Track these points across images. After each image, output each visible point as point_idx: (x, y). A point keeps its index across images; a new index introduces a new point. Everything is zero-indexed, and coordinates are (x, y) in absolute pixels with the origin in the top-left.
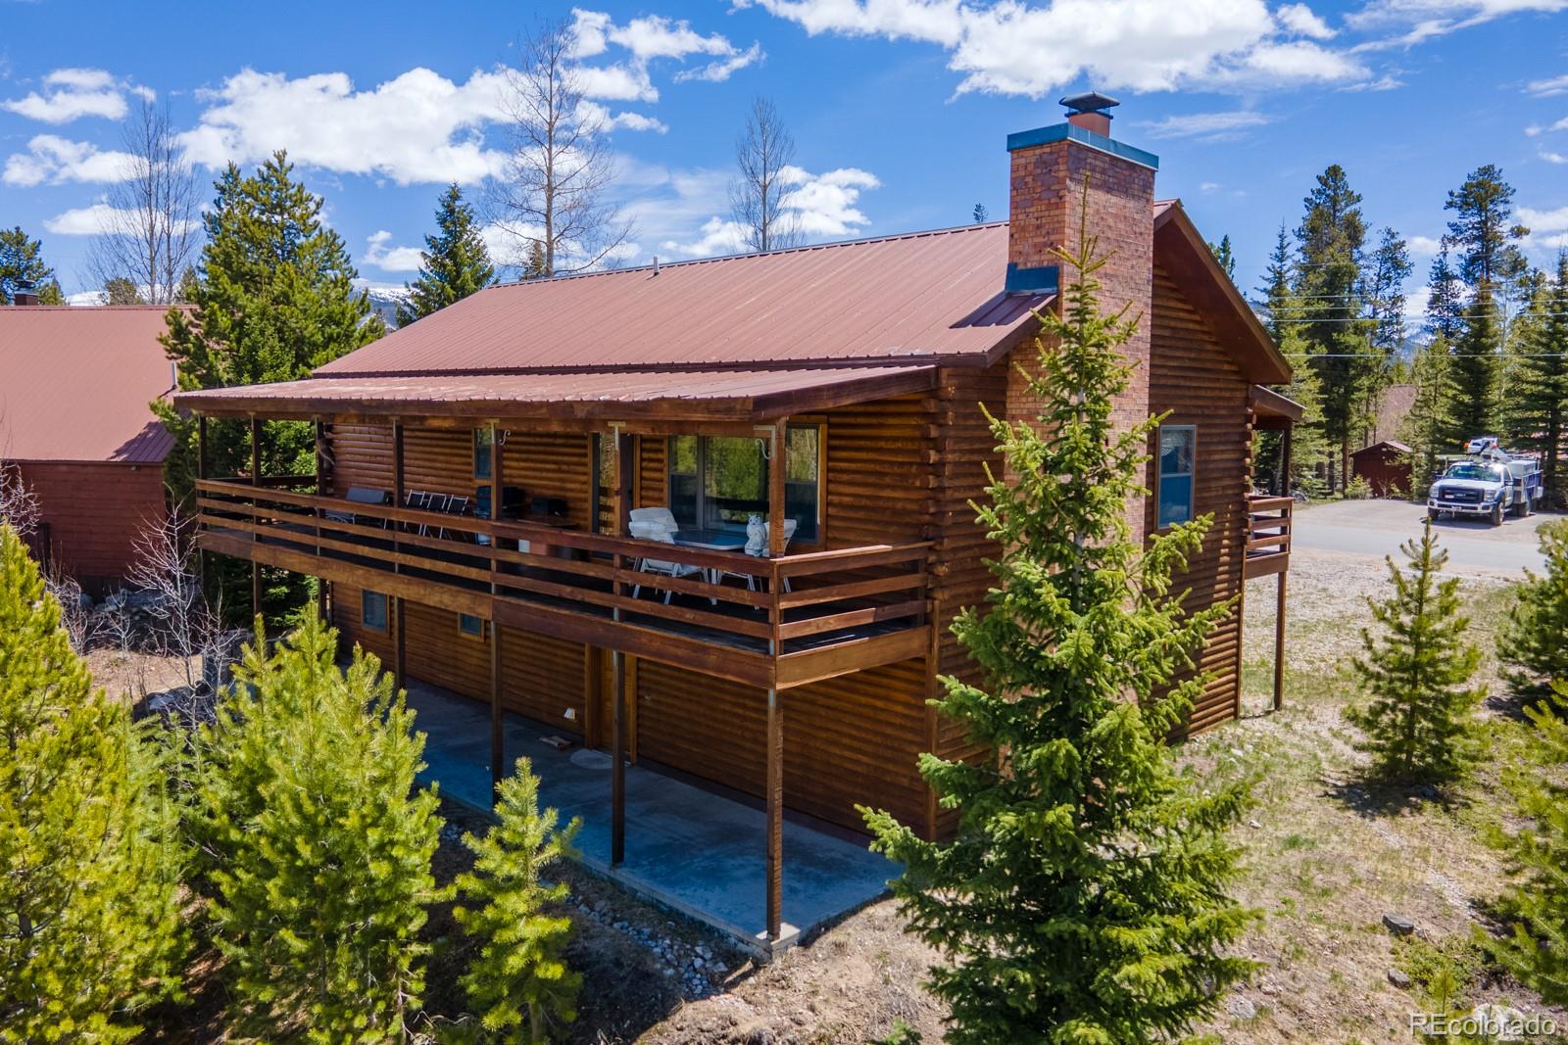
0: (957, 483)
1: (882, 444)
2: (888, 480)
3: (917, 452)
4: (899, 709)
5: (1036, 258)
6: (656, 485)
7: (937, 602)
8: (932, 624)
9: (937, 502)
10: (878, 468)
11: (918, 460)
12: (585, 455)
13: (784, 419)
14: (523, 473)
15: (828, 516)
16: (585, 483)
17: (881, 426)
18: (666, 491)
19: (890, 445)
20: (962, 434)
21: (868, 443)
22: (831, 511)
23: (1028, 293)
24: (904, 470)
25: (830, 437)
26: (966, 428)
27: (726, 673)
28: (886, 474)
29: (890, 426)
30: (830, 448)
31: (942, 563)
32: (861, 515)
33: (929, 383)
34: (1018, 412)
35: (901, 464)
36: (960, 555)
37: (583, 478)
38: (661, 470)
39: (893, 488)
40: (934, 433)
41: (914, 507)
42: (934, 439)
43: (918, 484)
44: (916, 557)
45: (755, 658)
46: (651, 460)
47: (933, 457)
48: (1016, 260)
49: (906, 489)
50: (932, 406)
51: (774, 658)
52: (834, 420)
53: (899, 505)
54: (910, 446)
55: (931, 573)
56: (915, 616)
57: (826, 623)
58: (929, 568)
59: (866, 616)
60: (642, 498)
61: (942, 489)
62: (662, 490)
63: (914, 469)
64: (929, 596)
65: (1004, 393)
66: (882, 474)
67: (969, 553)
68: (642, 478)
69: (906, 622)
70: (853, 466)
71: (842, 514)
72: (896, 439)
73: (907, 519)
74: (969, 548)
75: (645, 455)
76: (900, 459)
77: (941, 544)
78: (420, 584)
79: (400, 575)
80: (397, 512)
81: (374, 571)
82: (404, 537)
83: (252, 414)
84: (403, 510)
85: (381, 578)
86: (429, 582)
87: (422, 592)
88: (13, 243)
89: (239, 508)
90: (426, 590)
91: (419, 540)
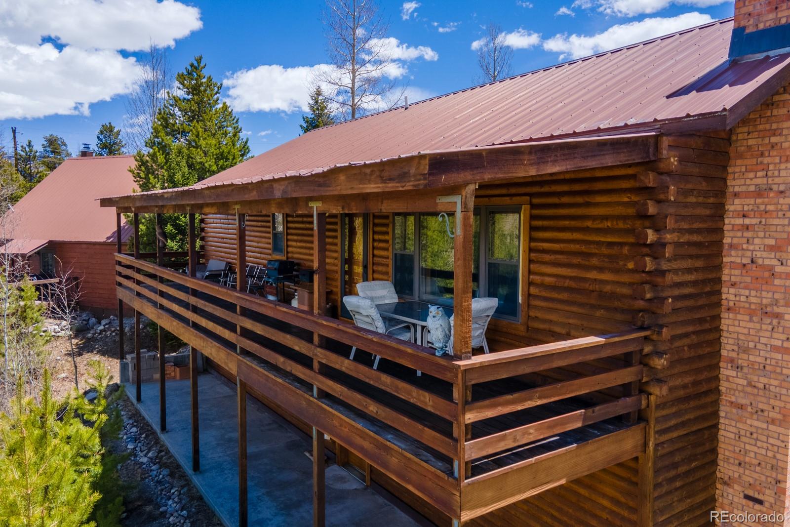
0: (675, 265)
1: (589, 224)
2: (594, 261)
3: (628, 232)
4: (606, 503)
5: (772, 16)
6: (384, 261)
7: (652, 398)
8: (647, 421)
9: (654, 286)
10: (583, 248)
11: (631, 240)
12: (336, 237)
13: (472, 188)
14: (299, 250)
15: (529, 295)
16: (336, 259)
17: (588, 205)
18: (391, 266)
19: (598, 225)
20: (684, 212)
21: (573, 223)
22: (534, 290)
23: (760, 56)
24: (614, 251)
25: (533, 217)
26: (686, 205)
27: (409, 482)
28: (594, 255)
29: (597, 205)
30: (532, 229)
31: (660, 354)
32: (564, 296)
33: (648, 152)
34: (743, 189)
35: (610, 244)
36: (677, 344)
37: (335, 255)
38: (387, 249)
39: (601, 269)
40: (652, 209)
41: (626, 291)
42: (652, 216)
43: (631, 265)
44: (630, 349)
45: (438, 477)
46: (380, 241)
47: (651, 236)
48: (743, 23)
49: (617, 271)
50: (650, 180)
51: (458, 481)
52: (536, 201)
53: (608, 288)
54: (621, 225)
55: (646, 365)
56: (628, 414)
57: (525, 433)
58: (644, 359)
59: (574, 420)
60: (374, 272)
61: (663, 273)
62: (388, 265)
63: (626, 250)
64: (642, 389)
65: (725, 168)
66: (590, 255)
67: (686, 341)
68: (374, 256)
69: (619, 422)
70: (556, 246)
71: (544, 294)
72: (606, 218)
73: (617, 304)
74: (686, 335)
75: (376, 237)
76: (610, 239)
77: (659, 333)
78: (201, 337)
79: (192, 329)
80: (190, 281)
81: (182, 324)
82: (193, 300)
83: (133, 209)
84: (191, 280)
85: (183, 329)
86: (205, 337)
87: (202, 344)
88: (108, 131)
89: (129, 272)
90: (203, 342)
91: (200, 303)
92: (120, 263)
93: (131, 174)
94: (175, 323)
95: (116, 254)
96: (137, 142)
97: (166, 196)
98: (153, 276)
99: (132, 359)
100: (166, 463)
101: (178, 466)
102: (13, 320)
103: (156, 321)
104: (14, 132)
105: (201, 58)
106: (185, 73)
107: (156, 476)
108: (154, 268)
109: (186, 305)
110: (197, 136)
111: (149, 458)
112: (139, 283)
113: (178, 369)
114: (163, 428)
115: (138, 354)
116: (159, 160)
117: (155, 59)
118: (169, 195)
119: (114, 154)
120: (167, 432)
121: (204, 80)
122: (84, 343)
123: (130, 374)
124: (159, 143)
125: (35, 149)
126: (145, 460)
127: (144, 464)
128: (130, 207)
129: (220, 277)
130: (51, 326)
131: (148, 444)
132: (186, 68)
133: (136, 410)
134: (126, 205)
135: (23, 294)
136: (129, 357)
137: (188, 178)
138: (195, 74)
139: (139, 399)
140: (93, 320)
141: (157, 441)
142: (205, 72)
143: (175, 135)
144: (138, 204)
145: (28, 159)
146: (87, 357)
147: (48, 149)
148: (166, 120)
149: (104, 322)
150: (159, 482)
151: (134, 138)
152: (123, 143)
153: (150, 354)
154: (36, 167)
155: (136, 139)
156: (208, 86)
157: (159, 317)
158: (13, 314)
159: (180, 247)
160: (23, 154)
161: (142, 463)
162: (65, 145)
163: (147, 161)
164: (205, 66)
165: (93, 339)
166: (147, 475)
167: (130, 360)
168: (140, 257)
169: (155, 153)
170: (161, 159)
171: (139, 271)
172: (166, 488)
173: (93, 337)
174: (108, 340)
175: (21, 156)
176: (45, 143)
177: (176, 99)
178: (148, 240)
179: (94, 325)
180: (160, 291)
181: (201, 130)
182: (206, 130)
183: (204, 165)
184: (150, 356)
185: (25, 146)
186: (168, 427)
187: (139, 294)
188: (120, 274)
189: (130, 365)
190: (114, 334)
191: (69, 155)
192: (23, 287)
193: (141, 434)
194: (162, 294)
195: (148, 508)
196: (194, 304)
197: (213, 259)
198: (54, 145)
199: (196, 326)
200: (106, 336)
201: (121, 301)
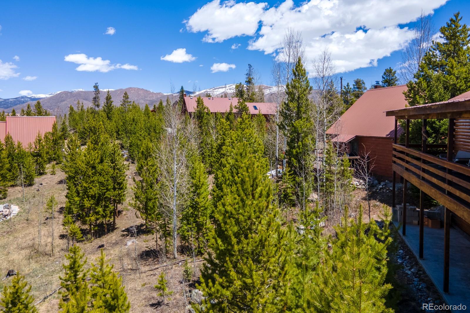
78: (454, 203)
79: (447, 196)
80: (447, 164)
81: (438, 192)
82: (449, 177)
83: (407, 117)
84: (449, 163)
85: (440, 195)
86: (458, 203)
87: (455, 208)
88: (389, 72)
89: (401, 155)
90: (457, 207)
91: (455, 180)
92: (395, 150)
93: (404, 96)
94: (433, 191)
95: (394, 144)
96: (407, 76)
97: (433, 107)
98: (418, 159)
99: (400, 208)
100: (423, 279)
101: (432, 284)
102: (339, 176)
103: (419, 187)
104: (341, 79)
105: (458, 14)
106: (446, 26)
107: (417, 285)
108: (419, 154)
109: (443, 180)
110: (452, 67)
111: (412, 272)
112: (407, 162)
113: (430, 221)
114: (421, 256)
115: (405, 206)
116: (423, 86)
117: (423, 23)
118: (436, 107)
119: (391, 86)
120: (424, 259)
121: (460, 29)
122: (371, 194)
123: (399, 217)
124: (423, 76)
125: (350, 87)
126: (409, 272)
127: (409, 275)
128: (404, 116)
129: (468, 163)
130: (355, 182)
131: (411, 263)
132: (447, 23)
133: (402, 239)
134: (403, 114)
135: (343, 163)
136: (398, 207)
137: (443, 96)
138: (453, 26)
139: (404, 233)
140: (376, 182)
141: (417, 264)
142: (461, 23)
143: (436, 68)
144: (411, 114)
145: (346, 93)
146: (373, 202)
147: (355, 87)
148: (429, 60)
149: (382, 183)
150: (419, 290)
151: (405, 75)
152: (397, 79)
153: (411, 207)
154: (350, 97)
155: (407, 75)
156: (463, 31)
157: (421, 185)
158: (339, 173)
159: (434, 141)
160: (345, 90)
161: (407, 274)
162: (364, 83)
163: (415, 87)
164: (461, 18)
165: (375, 192)
166: (411, 282)
167: (398, 208)
168: (409, 146)
169: (421, 82)
170: (424, 85)
171: (408, 155)
172: (424, 295)
173: (376, 191)
174: (384, 194)
175: (343, 91)
176: (354, 84)
177: (438, 44)
178: (412, 136)
179: (377, 184)
180: (423, 168)
181: (454, 63)
182: (459, 62)
183: (456, 86)
184: (412, 208)
185: (346, 86)
186: (424, 256)
187: (407, 169)
188: (395, 156)
189: (398, 212)
190: (388, 191)
191: (365, 89)
192: (343, 159)
193: (406, 256)
194: (424, 170)
195: (413, 304)
196: (450, 179)
197: (461, 150)
198: (359, 84)
199: (450, 194)
200: (383, 192)
201: (395, 172)
